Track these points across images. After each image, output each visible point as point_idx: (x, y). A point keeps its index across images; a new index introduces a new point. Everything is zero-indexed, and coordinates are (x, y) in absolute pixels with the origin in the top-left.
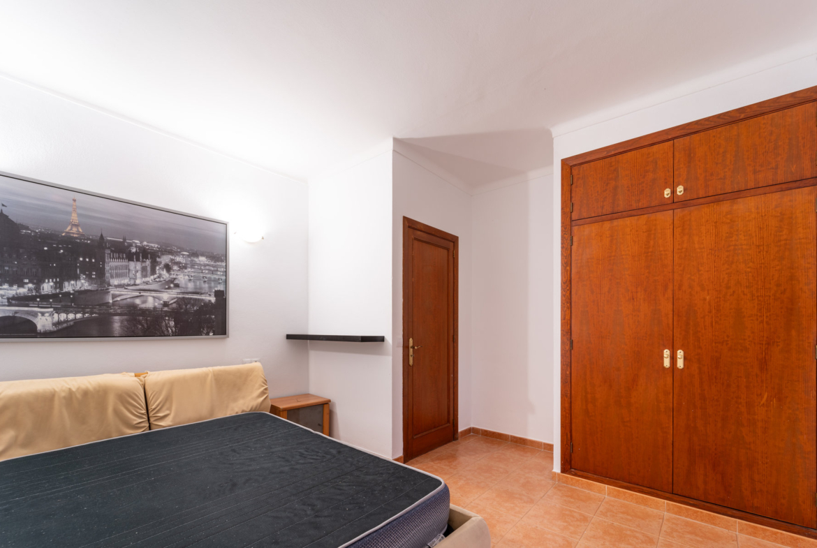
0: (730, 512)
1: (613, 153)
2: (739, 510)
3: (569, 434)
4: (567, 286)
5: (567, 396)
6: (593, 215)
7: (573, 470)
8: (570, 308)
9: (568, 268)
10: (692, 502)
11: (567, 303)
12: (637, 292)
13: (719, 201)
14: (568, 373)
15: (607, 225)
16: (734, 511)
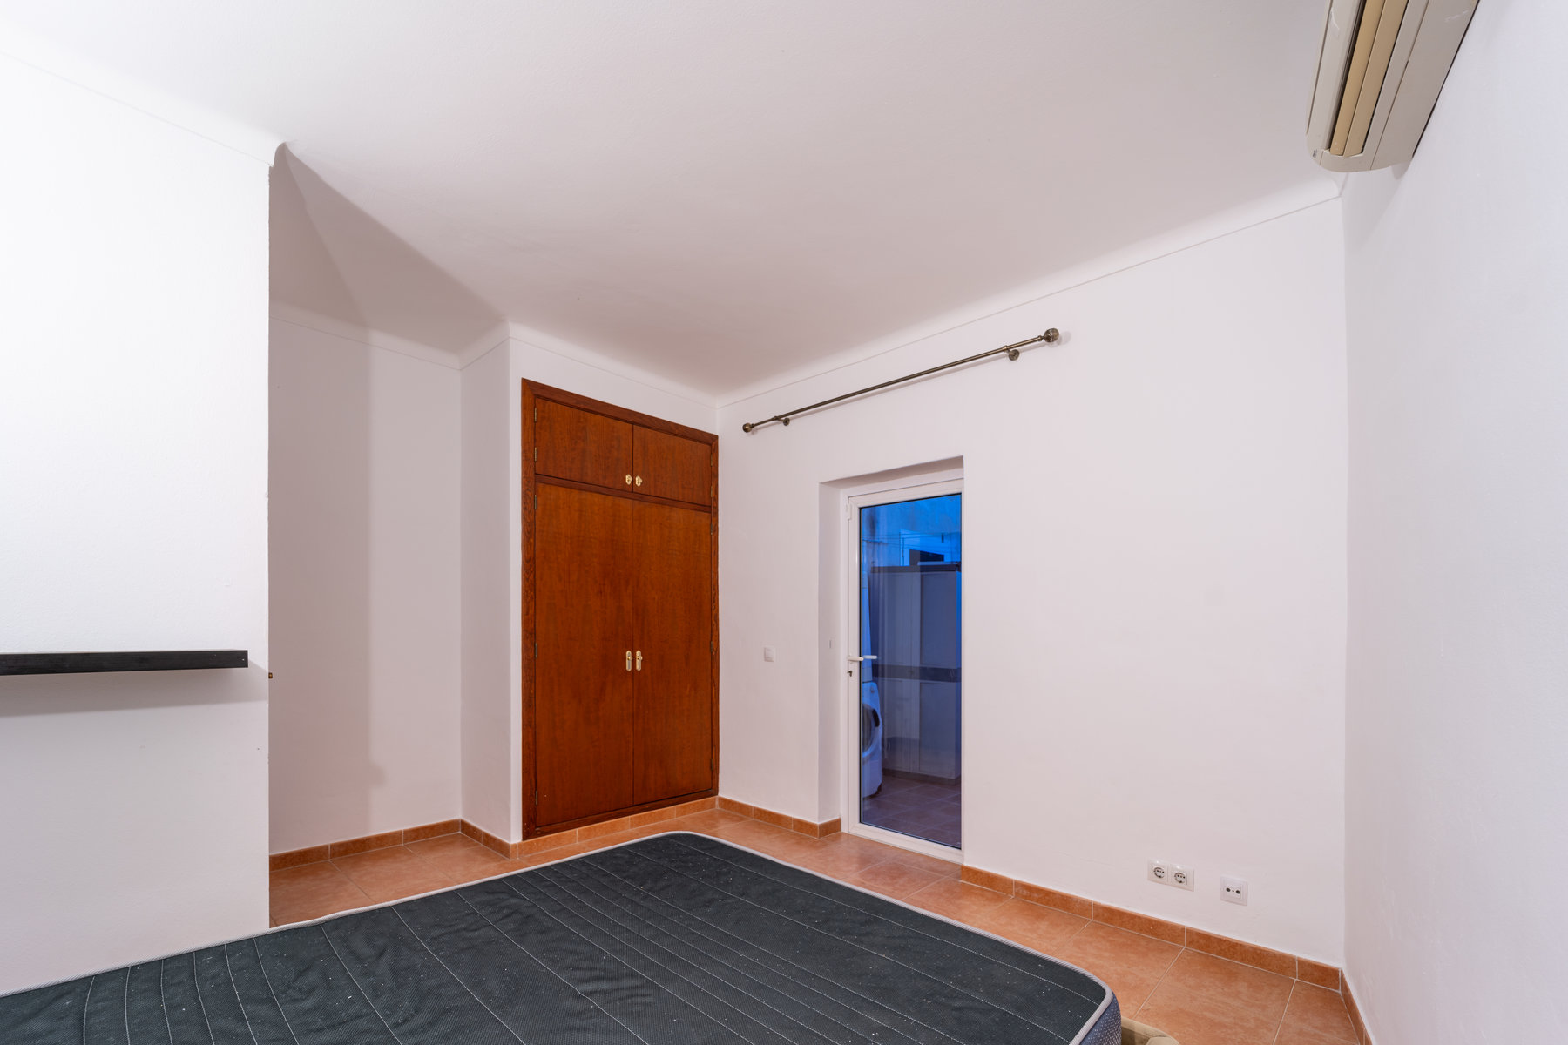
0: (670, 801)
1: (582, 406)
2: (675, 797)
3: (533, 779)
4: (531, 566)
5: (530, 726)
6: (561, 476)
7: (538, 829)
8: (534, 598)
9: (532, 540)
10: (647, 806)
11: (531, 590)
12: (604, 585)
13: (663, 504)
14: (532, 691)
15: (575, 494)
16: (673, 799)
